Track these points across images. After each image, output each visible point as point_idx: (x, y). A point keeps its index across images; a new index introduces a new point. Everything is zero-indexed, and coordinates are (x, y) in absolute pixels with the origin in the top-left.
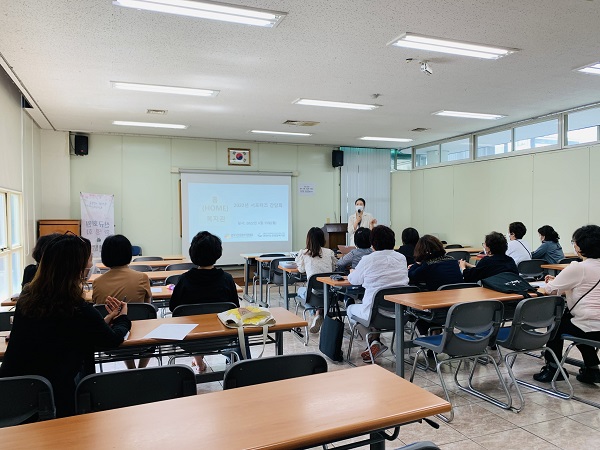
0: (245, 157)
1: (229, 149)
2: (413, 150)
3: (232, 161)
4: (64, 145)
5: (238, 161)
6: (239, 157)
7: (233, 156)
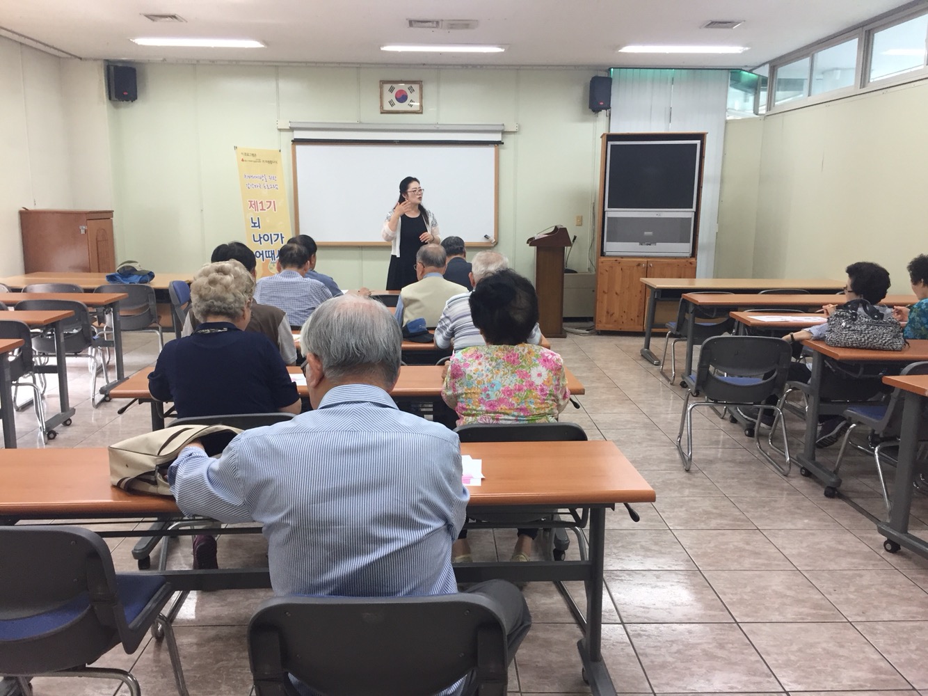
0: (413, 97)
1: (384, 82)
2: (773, 70)
3: (387, 107)
4: (97, 84)
5: (399, 106)
6: (402, 98)
7: (389, 96)
